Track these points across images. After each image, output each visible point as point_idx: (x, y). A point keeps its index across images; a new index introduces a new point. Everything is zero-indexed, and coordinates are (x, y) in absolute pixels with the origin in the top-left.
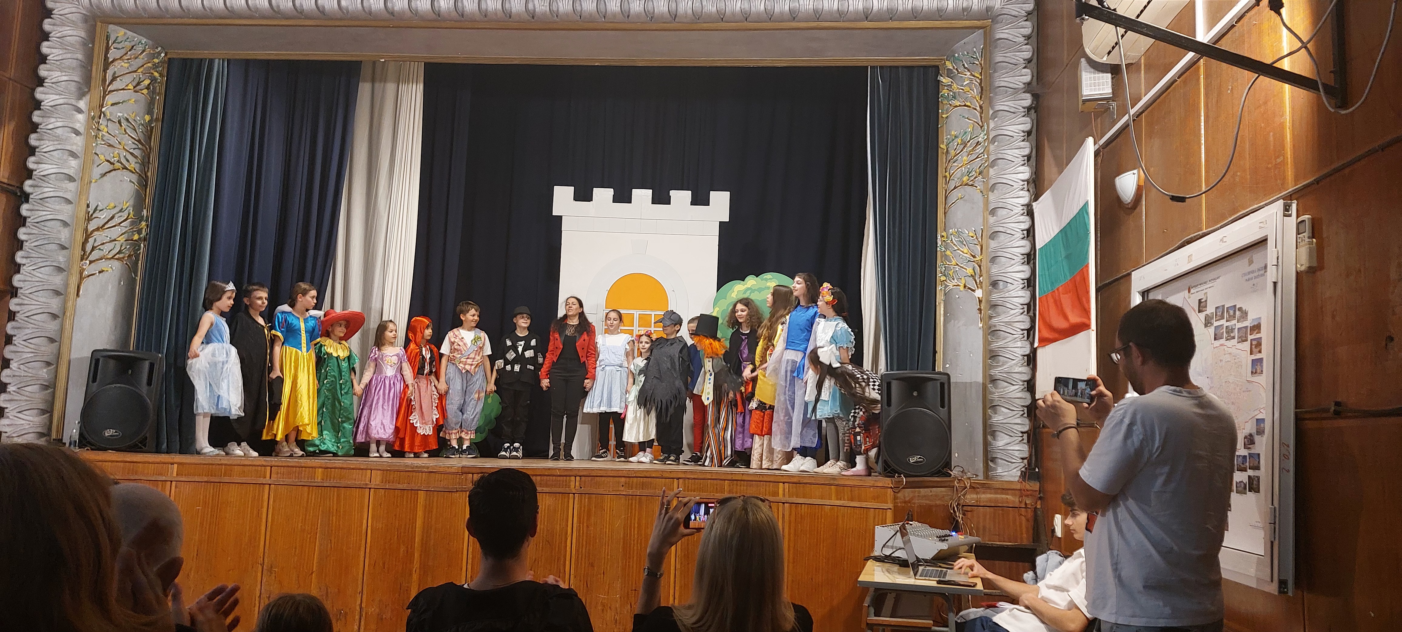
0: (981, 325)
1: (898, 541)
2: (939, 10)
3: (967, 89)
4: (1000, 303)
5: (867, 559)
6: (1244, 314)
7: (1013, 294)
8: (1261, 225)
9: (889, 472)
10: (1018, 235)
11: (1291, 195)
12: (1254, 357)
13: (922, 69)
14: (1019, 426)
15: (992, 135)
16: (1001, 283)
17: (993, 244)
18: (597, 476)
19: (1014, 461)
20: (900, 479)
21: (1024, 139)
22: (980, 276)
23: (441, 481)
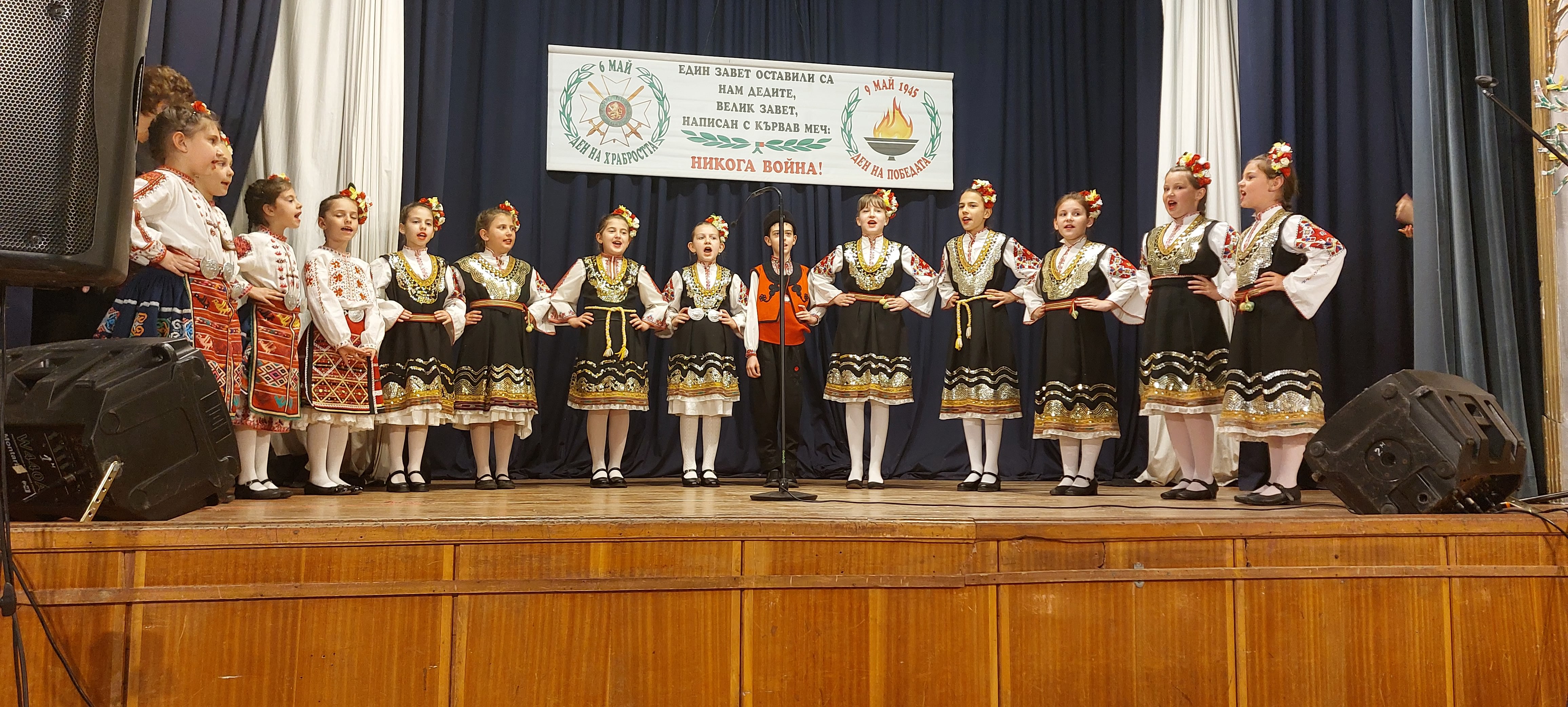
23: (922, 562)
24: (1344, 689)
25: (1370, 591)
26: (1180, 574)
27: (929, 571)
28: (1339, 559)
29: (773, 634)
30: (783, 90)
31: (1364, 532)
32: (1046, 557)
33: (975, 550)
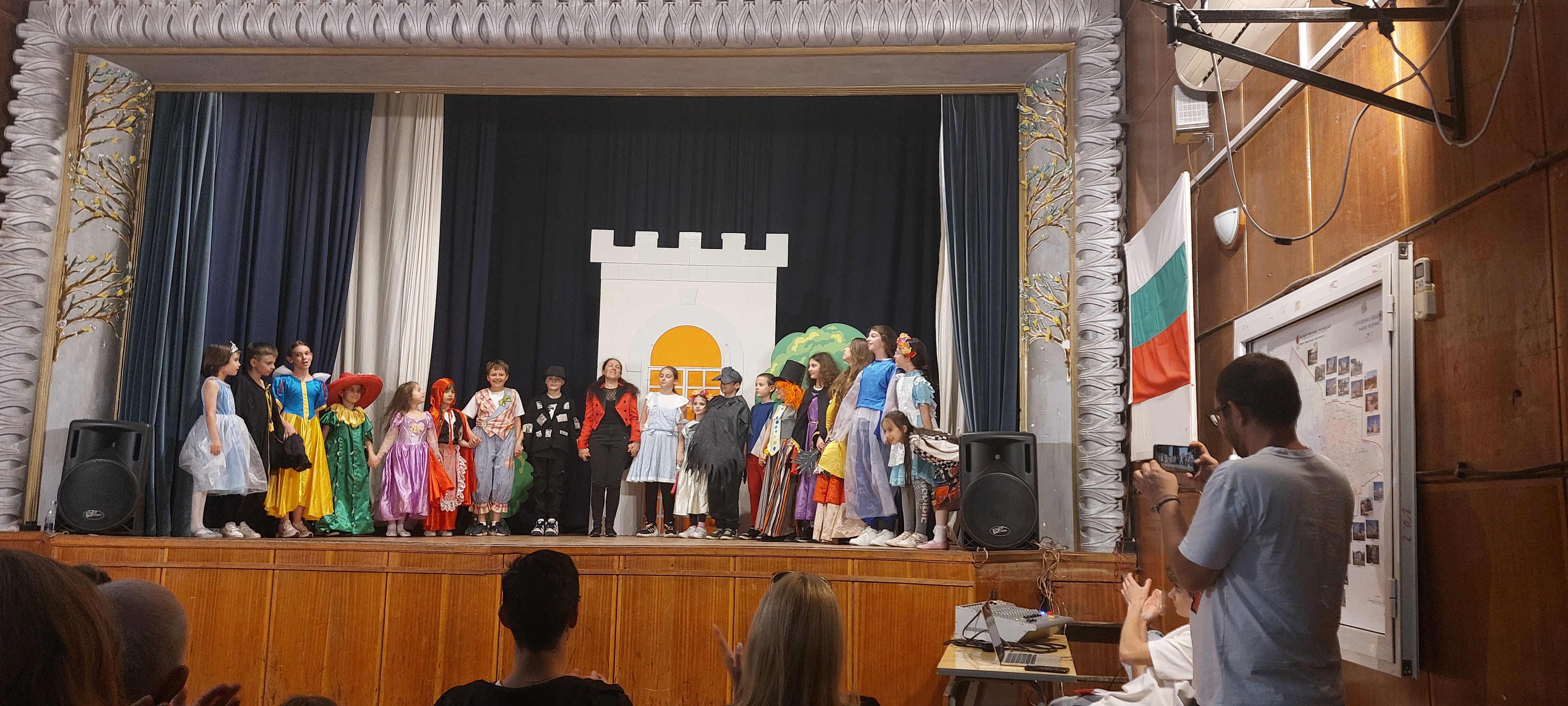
0: (1069, 380)
1: (981, 622)
2: (1017, 33)
3: (1049, 118)
4: (1089, 355)
5: (947, 644)
6: (1358, 367)
7: (1104, 345)
8: (1375, 268)
9: (970, 545)
10: (1109, 280)
11: (1406, 235)
12: (1369, 414)
13: (999, 97)
14: (1113, 492)
15: (1078, 169)
16: (1090, 333)
17: (1081, 290)
18: (643, 555)
19: (1108, 530)
20: (981, 553)
21: (1114, 174)
22: (1068, 325)
23: (467, 563)
26: (589, 571)
27: (470, 567)
28: (674, 566)
33: (492, 558)
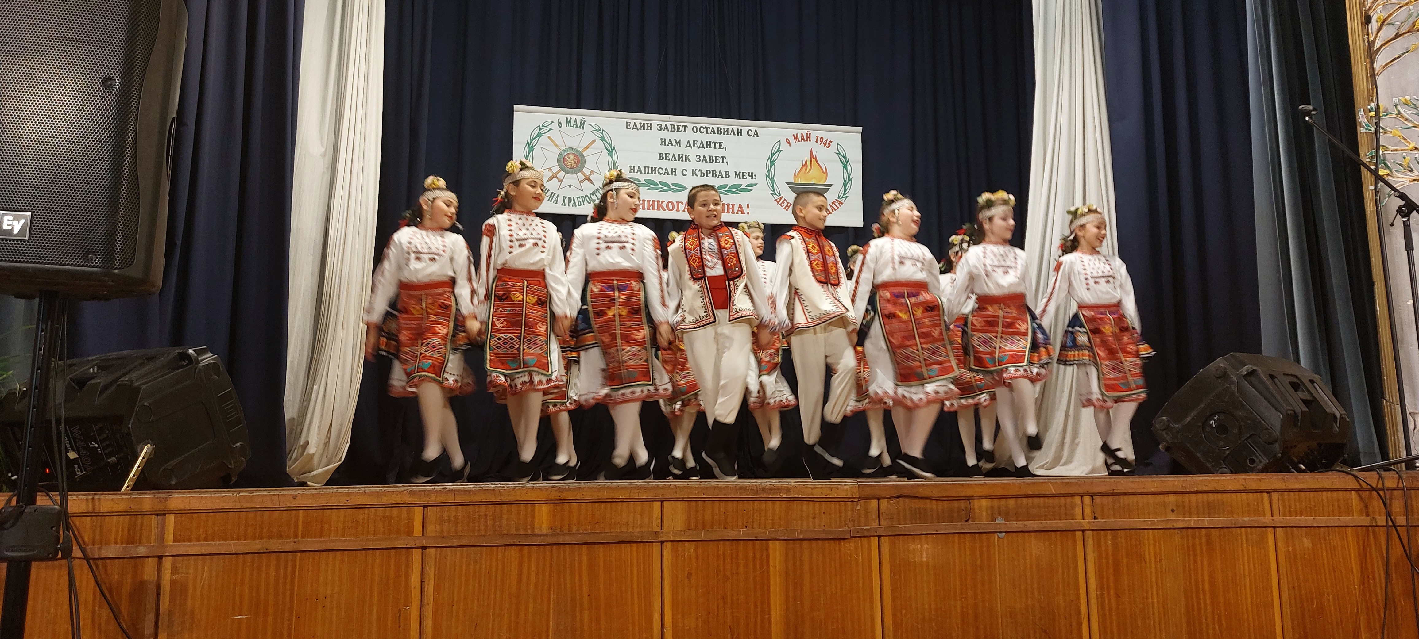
23: (814, 518)
24: (1185, 625)
25: (1204, 540)
26: (1036, 526)
27: (820, 525)
28: (1175, 512)
29: (689, 578)
30: (715, 143)
31: (1196, 489)
32: (920, 513)
33: (858, 508)
